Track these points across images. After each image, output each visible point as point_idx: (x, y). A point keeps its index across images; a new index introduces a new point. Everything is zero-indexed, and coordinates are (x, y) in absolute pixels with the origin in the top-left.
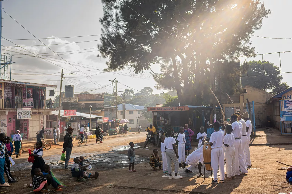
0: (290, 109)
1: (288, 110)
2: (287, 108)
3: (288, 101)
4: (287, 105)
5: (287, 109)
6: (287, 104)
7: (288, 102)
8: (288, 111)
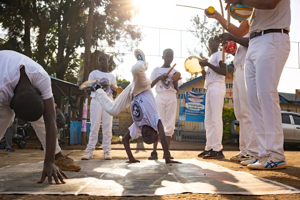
0: (192, 105)
1: (190, 106)
2: (189, 103)
3: (191, 93)
4: (190, 99)
5: (188, 105)
6: (190, 97)
7: (191, 95)
8: (190, 108)
